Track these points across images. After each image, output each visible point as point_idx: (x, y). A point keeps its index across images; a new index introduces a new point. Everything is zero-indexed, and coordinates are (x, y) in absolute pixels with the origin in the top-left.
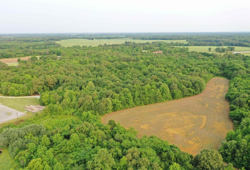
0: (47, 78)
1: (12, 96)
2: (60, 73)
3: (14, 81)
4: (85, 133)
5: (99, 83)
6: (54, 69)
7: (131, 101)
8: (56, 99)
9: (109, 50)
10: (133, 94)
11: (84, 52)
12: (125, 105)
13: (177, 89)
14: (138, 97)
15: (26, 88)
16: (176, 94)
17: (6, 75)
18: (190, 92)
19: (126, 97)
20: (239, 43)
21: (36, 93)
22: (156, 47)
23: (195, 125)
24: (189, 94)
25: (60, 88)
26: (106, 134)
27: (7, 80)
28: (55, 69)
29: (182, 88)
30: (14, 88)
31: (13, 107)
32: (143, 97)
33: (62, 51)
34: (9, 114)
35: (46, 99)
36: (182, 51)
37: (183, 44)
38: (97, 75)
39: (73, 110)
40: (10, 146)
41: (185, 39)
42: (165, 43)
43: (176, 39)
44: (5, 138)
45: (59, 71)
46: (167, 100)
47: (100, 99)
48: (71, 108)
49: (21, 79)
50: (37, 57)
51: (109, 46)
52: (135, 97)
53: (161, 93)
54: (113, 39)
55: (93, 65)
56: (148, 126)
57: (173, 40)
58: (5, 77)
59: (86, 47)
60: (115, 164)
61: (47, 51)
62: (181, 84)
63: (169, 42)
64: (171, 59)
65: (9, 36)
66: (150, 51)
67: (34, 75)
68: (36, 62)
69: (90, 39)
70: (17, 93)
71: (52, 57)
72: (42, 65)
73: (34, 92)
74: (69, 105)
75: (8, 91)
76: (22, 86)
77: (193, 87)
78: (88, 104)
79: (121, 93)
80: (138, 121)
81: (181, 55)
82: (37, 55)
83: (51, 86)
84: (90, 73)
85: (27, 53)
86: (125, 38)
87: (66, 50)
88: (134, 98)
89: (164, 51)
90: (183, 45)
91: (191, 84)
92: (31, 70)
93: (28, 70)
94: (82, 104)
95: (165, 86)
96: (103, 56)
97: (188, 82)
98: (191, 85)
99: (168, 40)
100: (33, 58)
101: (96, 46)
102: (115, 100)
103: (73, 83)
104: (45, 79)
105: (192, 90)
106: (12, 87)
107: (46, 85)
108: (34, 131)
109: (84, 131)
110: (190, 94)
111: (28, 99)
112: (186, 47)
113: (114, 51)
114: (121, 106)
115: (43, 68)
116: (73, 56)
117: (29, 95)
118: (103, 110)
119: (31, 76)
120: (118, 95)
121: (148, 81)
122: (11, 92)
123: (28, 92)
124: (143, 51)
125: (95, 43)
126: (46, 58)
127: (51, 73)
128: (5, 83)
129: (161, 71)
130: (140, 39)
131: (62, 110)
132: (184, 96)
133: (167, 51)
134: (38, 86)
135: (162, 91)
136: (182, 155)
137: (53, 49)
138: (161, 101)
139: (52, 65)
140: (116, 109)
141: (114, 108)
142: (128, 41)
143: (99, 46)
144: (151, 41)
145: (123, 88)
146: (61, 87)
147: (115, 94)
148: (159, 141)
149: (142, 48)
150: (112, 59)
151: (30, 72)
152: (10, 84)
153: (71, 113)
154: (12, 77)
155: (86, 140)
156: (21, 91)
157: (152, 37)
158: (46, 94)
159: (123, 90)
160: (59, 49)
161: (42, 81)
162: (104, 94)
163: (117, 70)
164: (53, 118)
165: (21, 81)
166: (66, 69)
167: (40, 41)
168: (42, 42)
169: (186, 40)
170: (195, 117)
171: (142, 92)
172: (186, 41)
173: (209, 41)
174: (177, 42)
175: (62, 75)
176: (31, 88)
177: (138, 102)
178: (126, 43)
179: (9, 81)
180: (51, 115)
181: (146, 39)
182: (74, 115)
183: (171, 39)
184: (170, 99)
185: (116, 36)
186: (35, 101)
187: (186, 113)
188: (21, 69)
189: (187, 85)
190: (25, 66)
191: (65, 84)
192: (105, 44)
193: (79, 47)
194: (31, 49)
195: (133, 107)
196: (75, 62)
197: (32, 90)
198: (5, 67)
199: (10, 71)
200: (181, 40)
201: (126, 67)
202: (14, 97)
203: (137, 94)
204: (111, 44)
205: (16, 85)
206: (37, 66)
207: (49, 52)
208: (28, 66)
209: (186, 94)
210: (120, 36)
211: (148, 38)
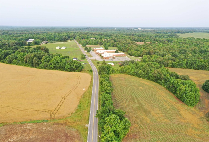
6: (158, 48)
7: (185, 65)
12: (180, 66)
14: (190, 64)
15: (139, 53)
19: (182, 62)
21: (142, 56)
31: (131, 59)
33: (175, 40)
40: (124, 65)
49: (139, 50)
58: (133, 48)
70: (135, 55)
79: (181, 60)
85: (152, 40)
88: (187, 64)
100: (153, 42)
102: (174, 62)
104: (149, 51)
106: (134, 52)
107: (149, 54)
111: (139, 58)
114: (176, 65)
117: (139, 56)
122: (133, 54)
134: (144, 53)
139: (158, 46)
140: (173, 66)
154: (136, 49)
156: (137, 54)
159: (183, 60)
161: (147, 51)
171: (194, 62)
176: (141, 53)
179: (134, 50)
188: (142, 46)
195: (185, 68)
198: (136, 44)
199: (137, 46)
202: (134, 57)
203: (189, 62)
205: (136, 52)
207: (166, 40)
208: (146, 45)
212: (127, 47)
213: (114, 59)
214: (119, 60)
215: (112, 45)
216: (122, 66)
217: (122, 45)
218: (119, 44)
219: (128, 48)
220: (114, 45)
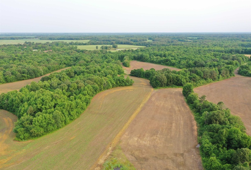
13: (10, 74)
20: (127, 42)
24: (23, 78)
29: (16, 74)
36: (70, 49)
42: (63, 43)
43: (81, 39)
54: (17, 39)
66: (41, 50)
86: (33, 38)
89: (53, 50)
90: (82, 45)
91: (27, 71)
112: (75, 46)
130: (48, 39)
149: (31, 48)
157: (63, 38)
172: (89, 41)
173: (108, 40)
189: (22, 72)
200: (86, 39)
209: (20, 78)
210: (27, 37)
211: (56, 38)
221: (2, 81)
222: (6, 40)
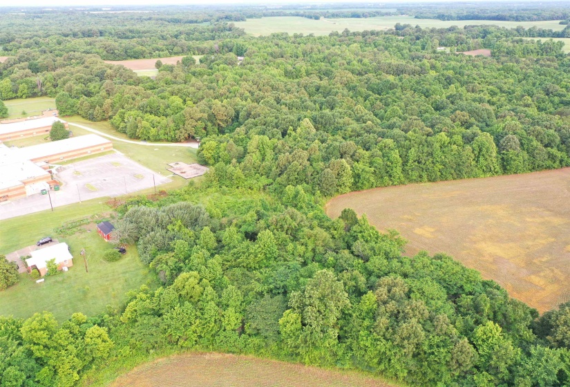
0: (214, 106)
1: (145, 140)
2: (241, 95)
3: (148, 109)
4: (289, 232)
5: (326, 124)
6: (229, 86)
7: (398, 171)
8: (232, 153)
9: (355, 45)
10: (405, 153)
11: (297, 48)
12: (382, 177)
13: (519, 148)
14: (415, 161)
15: (172, 125)
16: (515, 160)
17: (134, 95)
18: (552, 157)
19: (386, 159)
21: (190, 138)
22: (474, 38)
23: (553, 240)
24: (549, 163)
25: (241, 130)
26: (335, 238)
27: (136, 107)
28: (232, 85)
29: (532, 146)
30: (148, 125)
31: (146, 164)
32: (427, 163)
33: (247, 46)
34: (138, 177)
35: (210, 151)
36: (544, 50)
37: (551, 31)
38: (322, 104)
39: (264, 181)
40: (141, 242)
41: (557, 18)
42: (499, 29)
43: (530, 19)
44: (131, 225)
45: (240, 91)
46: (488, 175)
47: (326, 159)
48: (262, 175)
49: (162, 107)
50: (194, 57)
51: (354, 34)
52: (407, 161)
53: (475, 155)
54: (366, 17)
55: (315, 80)
56: (432, 230)
57: (523, 20)
58: (131, 100)
59: (301, 36)
60: (350, 305)
61: (216, 46)
62: (531, 137)
63: (510, 25)
64: (512, 71)
65: (139, 9)
66: (458, 50)
67: (187, 98)
68: (193, 69)
69: (311, 18)
70: (154, 136)
71: (227, 58)
72: (205, 77)
73: (186, 135)
74: (257, 169)
75: (138, 130)
76: (164, 121)
77: (563, 146)
78: (298, 170)
79: (376, 150)
80: (410, 217)
81: (541, 62)
82: (194, 54)
83: (221, 123)
84: (307, 98)
85: (176, 49)
86: (395, 14)
87: (256, 43)
88: (405, 163)
89: (495, 51)
90: (548, 36)
91: (559, 138)
92: (181, 86)
93: (176, 87)
94: (286, 168)
95: (486, 139)
96: (340, 58)
97: (551, 131)
98: (558, 140)
99: (508, 20)
100: (187, 59)
101: (323, 36)
102: (360, 166)
103: (269, 119)
104: (210, 108)
105: (559, 154)
106: (144, 123)
107: (212, 122)
108: (186, 216)
109: (286, 227)
110: (552, 163)
111: (175, 148)
112: (556, 40)
113: (366, 49)
114: (372, 179)
115: (206, 83)
116: (271, 58)
117: (177, 141)
118: (330, 186)
119: (182, 101)
120: (367, 154)
121: (445, 124)
122: (142, 133)
123: (175, 134)
124: (440, 49)
125: (323, 28)
126: (212, 61)
127: (222, 95)
128: (132, 113)
129: (481, 101)
130: (435, 18)
131: (243, 177)
132: (535, 167)
133: (502, 49)
134: (195, 123)
135: (476, 152)
136: (510, 308)
137: (228, 40)
138: (471, 175)
139: (225, 78)
140: (359, 184)
141: (355, 183)
142: (402, 24)
143: (331, 35)
144: (461, 24)
145: (380, 138)
146: (243, 128)
147: (361, 151)
148: (457, 269)
149: (436, 41)
150: (358, 68)
151: (179, 90)
152: (141, 114)
153: (261, 184)
154: (145, 101)
155: (290, 247)
156: (162, 131)
157: (465, 14)
158: (211, 142)
159: (380, 144)
160: (240, 41)
161: (204, 112)
162: (334, 148)
163: (370, 95)
164: (224, 193)
165: (161, 110)
166: (255, 87)
167: (202, 22)
168: (205, 25)
169: (559, 21)
170: (557, 221)
171: (426, 149)
172: (561, 23)
174: (534, 28)
175: (246, 100)
176: (181, 126)
177: (415, 174)
178: (398, 27)
179: (139, 108)
180: (220, 187)
181: (450, 18)
182: (267, 190)
183: (517, 19)
184: (497, 172)
185: (374, 10)
186: (188, 154)
187: (533, 209)
188: (162, 83)
189: (546, 141)
190: (169, 77)
191: (251, 120)
192: (346, 29)
193: (285, 37)
194: (182, 40)
195: (402, 183)
196: (274, 73)
197: (184, 131)
198: (131, 78)
199: (140, 87)
201: (392, 87)
202: (148, 144)
203: (413, 153)
204: (361, 31)
205: (152, 117)
206: (193, 79)
207: (219, 47)
208: (176, 78)
209: (541, 162)
210: (384, 11)
211: (454, 15)
212: (104, 98)
213: (57, 189)
214: (87, 189)
215: (22, 87)
216: (123, 251)
217: (76, 87)
218: (60, 82)
219: (108, 101)
220: (36, 90)
221: (493, 169)
222: (344, 19)
